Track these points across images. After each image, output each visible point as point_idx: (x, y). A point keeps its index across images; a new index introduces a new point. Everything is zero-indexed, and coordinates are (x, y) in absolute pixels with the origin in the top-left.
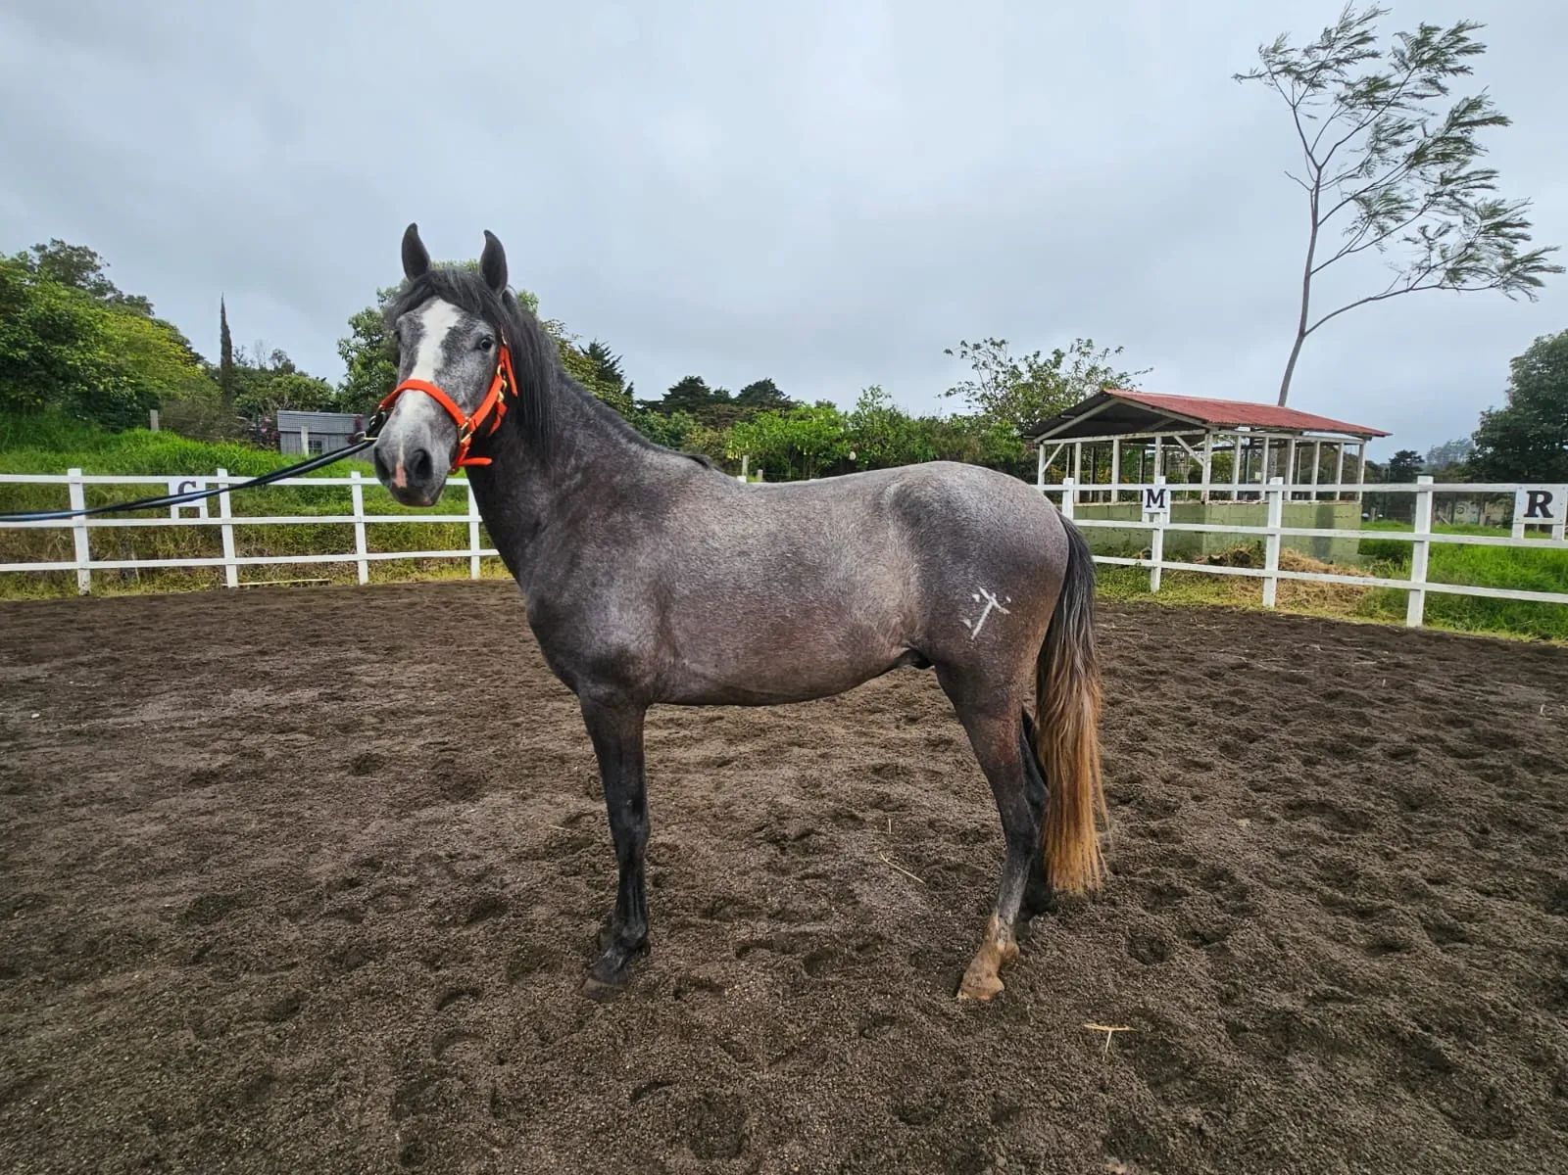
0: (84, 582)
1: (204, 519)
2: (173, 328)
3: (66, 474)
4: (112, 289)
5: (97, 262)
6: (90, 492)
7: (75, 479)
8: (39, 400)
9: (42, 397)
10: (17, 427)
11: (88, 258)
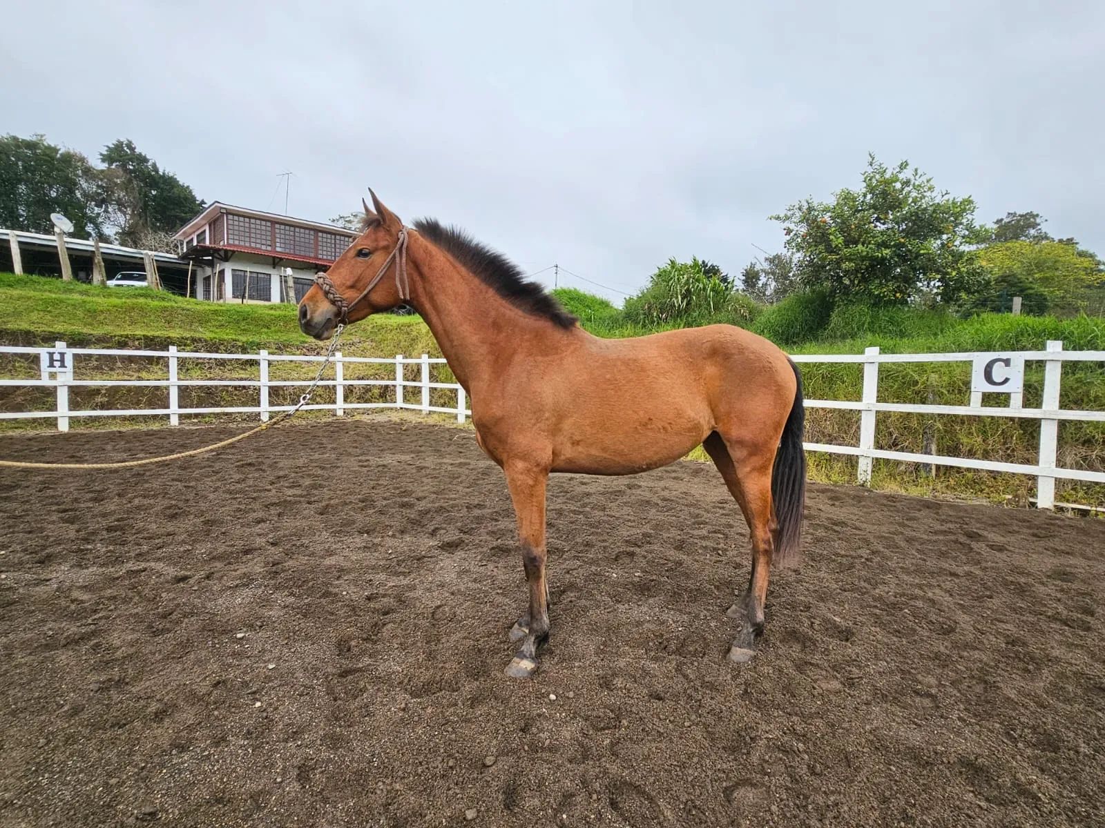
0: (864, 470)
1: (1016, 409)
2: (1092, 256)
3: (862, 352)
4: (1047, 238)
5: (1038, 220)
6: (885, 374)
7: (872, 357)
8: (898, 295)
9: (901, 292)
10: (875, 318)
11: (1032, 220)
